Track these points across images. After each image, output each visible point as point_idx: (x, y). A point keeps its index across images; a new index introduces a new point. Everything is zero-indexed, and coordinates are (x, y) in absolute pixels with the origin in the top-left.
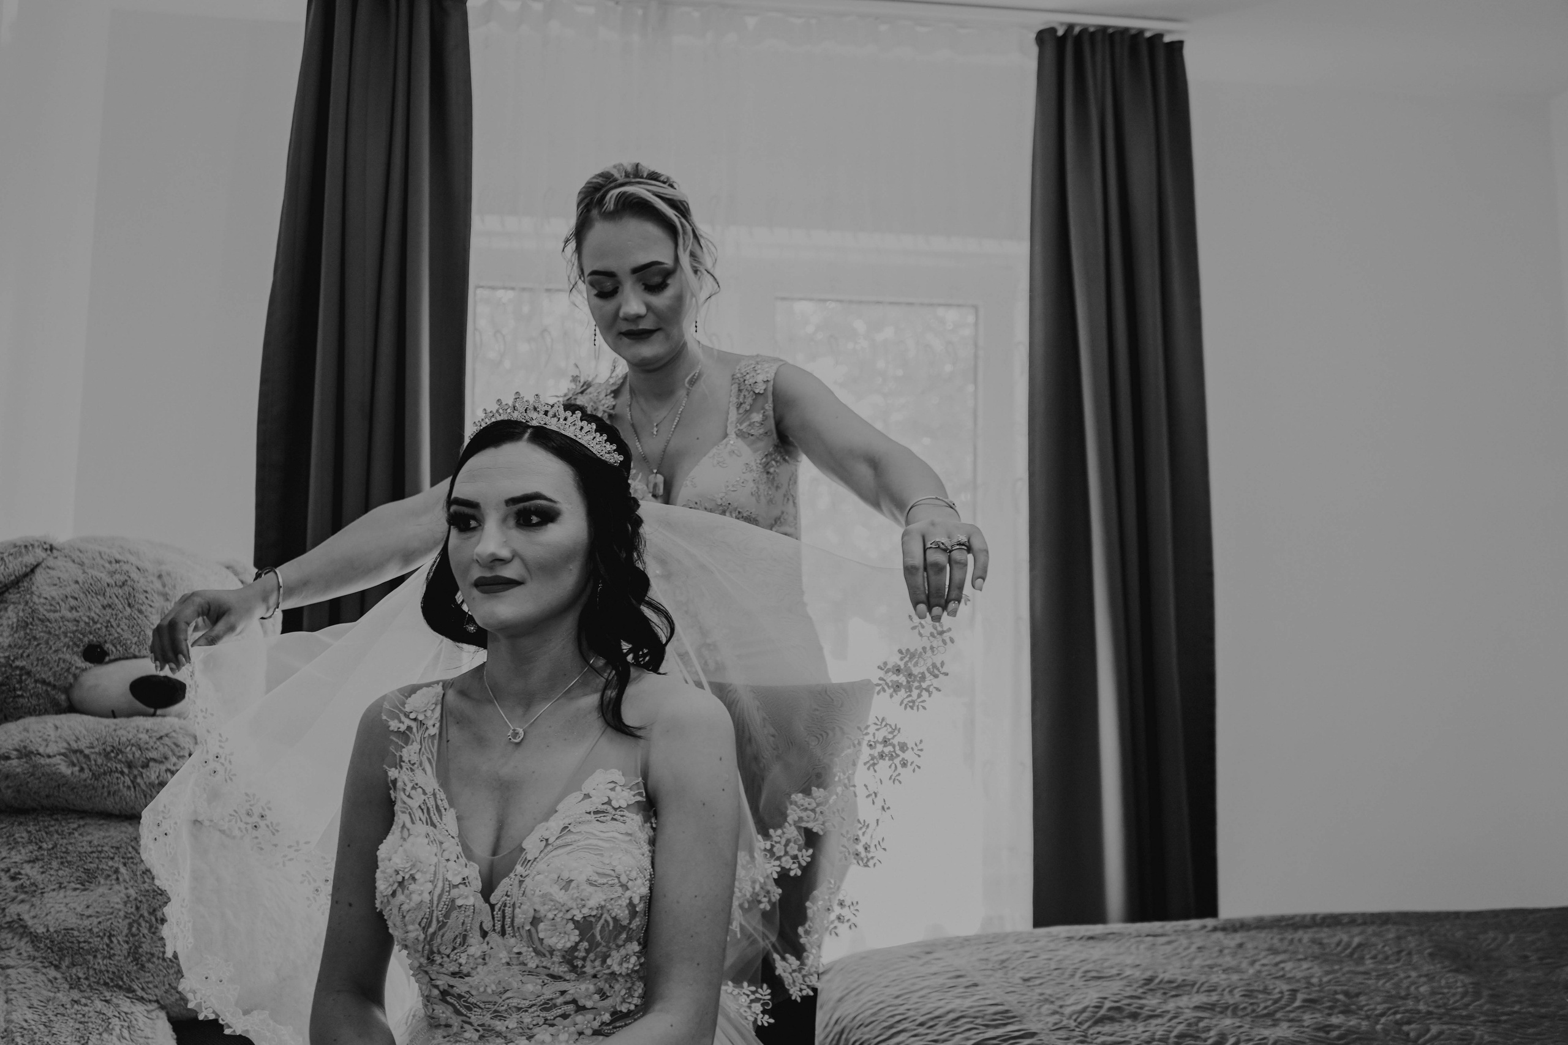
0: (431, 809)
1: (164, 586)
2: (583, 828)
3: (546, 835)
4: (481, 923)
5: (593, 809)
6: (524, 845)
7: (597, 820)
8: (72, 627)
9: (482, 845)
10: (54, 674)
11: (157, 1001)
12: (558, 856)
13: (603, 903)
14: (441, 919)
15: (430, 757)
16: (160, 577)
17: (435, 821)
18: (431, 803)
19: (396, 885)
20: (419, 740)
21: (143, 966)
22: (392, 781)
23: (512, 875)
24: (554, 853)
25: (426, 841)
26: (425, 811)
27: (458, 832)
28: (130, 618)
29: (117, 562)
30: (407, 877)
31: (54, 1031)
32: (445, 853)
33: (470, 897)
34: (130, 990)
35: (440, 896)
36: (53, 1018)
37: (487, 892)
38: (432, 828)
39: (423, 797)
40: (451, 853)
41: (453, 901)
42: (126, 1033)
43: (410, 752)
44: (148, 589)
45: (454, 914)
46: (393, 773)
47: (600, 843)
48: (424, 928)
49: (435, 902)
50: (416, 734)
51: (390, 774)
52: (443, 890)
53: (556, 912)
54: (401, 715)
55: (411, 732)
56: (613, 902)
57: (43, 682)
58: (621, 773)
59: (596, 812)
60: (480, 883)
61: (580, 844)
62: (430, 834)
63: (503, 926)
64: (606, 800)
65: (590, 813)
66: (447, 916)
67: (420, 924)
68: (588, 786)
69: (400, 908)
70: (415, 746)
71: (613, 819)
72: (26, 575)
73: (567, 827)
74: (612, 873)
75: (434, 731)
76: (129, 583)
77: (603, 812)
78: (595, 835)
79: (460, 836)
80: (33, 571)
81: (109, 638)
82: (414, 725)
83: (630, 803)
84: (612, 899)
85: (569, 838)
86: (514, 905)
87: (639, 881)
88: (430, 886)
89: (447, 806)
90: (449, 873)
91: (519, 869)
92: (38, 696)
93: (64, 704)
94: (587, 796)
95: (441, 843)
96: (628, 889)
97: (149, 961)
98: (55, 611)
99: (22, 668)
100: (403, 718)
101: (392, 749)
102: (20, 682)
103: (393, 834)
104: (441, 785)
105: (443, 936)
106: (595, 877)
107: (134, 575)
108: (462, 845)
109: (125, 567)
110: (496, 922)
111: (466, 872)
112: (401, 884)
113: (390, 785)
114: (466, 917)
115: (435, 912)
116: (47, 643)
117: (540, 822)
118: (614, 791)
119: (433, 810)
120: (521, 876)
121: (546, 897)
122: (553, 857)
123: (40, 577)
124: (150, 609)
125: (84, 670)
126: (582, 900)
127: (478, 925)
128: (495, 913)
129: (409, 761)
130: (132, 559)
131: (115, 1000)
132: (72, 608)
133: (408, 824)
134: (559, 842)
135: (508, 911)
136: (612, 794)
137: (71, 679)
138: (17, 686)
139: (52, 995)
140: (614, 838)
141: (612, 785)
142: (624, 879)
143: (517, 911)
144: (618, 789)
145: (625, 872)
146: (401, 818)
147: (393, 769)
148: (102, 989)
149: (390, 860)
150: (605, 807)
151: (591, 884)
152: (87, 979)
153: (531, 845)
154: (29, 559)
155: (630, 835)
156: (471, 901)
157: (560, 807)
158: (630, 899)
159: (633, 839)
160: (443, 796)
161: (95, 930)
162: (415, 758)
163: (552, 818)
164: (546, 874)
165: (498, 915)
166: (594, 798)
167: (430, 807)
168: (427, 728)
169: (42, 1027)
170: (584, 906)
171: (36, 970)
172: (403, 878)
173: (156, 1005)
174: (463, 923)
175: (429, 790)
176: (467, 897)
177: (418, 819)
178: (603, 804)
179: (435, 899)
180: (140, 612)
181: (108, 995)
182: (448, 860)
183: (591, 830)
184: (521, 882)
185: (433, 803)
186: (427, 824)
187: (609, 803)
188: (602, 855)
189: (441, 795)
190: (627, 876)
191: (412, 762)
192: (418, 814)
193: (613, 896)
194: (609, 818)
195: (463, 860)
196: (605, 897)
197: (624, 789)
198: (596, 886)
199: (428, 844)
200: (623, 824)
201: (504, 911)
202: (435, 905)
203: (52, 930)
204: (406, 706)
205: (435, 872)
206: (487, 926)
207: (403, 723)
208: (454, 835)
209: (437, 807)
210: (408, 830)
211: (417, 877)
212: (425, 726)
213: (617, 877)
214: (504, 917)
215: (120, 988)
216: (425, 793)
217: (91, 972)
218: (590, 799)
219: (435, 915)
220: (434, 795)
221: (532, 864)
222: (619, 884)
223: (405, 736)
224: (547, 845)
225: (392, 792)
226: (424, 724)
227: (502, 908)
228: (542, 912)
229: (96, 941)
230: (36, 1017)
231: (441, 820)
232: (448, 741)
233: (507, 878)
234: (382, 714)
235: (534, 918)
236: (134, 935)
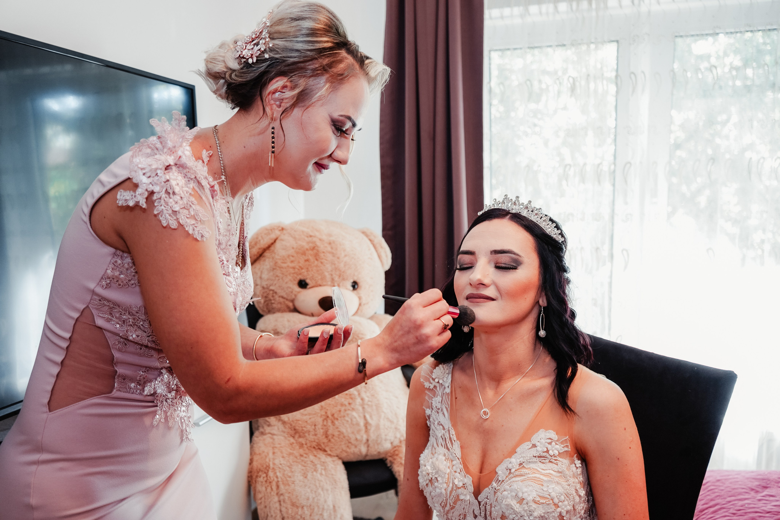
0: (447, 439)
1: (332, 248)
2: (532, 466)
3: (510, 466)
4: (473, 511)
5: (538, 454)
6: (497, 470)
7: (540, 462)
8: (292, 271)
9: (474, 466)
10: (286, 293)
11: (337, 456)
12: (516, 481)
13: (543, 515)
14: (451, 504)
15: (447, 407)
16: (330, 243)
17: (449, 447)
18: (447, 436)
19: (428, 481)
20: (440, 394)
21: (330, 441)
22: (428, 416)
23: (490, 487)
24: (514, 479)
25: (444, 458)
26: (444, 439)
27: (461, 456)
28: (317, 266)
29: (311, 236)
30: (433, 478)
31: (293, 470)
32: (454, 467)
33: (467, 496)
34: (325, 451)
35: (451, 492)
36: (292, 463)
37: (477, 493)
38: (447, 450)
39: (443, 431)
40: (457, 468)
41: (458, 496)
42: (323, 472)
43: (436, 401)
44: (325, 251)
45: (459, 503)
46: (428, 412)
47: (542, 477)
48: (443, 507)
49: (448, 495)
50: (439, 391)
51: (426, 412)
52: (452, 488)
53: (514, 516)
54: (430, 379)
55: (436, 389)
56: (549, 514)
57: (283, 297)
58: (555, 433)
59: (539, 457)
60: (473, 488)
61: (529, 476)
62: (446, 454)
63: (485, 515)
64: (545, 450)
65: (536, 457)
66: (455, 503)
67: (441, 504)
68: (535, 439)
69: (430, 494)
70: (439, 399)
71: (550, 462)
72: (272, 244)
73: (522, 464)
74: (549, 497)
75: (448, 390)
76: (316, 248)
77: (544, 457)
78: (539, 471)
79: (462, 458)
80: (275, 241)
81: (308, 277)
82: (437, 385)
83: (561, 451)
84: (548, 512)
85: (524, 471)
86: (491, 504)
87: (566, 503)
88: (445, 485)
89: (455, 439)
90: (456, 480)
91: (494, 484)
92: (280, 303)
93: (292, 307)
94: (534, 446)
95: (452, 461)
96: (558, 507)
97: (332, 438)
98: (285, 263)
99: (273, 290)
100: (432, 381)
101: (427, 398)
102: (273, 296)
103: (428, 449)
104: (453, 426)
105: (453, 513)
106: (538, 499)
107: (318, 243)
108: (463, 463)
109: (314, 239)
110: (481, 511)
111: (466, 480)
112: (431, 481)
113: (427, 418)
114: (465, 505)
115: (448, 500)
116: (282, 278)
117: (506, 458)
118: (551, 444)
119: (448, 440)
120: (495, 489)
121: (509, 506)
122: (513, 481)
123: (278, 245)
124: (326, 261)
125: (299, 292)
126: (530, 511)
127: (472, 511)
128: (481, 506)
129: (436, 407)
130: (317, 234)
131: (318, 456)
132: (292, 262)
133: (435, 445)
134: (517, 473)
135: (488, 507)
136: (549, 447)
137: (293, 297)
138: (272, 299)
139: (291, 451)
140: (550, 474)
141: (550, 441)
142: (556, 501)
143: (493, 509)
144: (553, 443)
145: (557, 497)
146: (432, 439)
147: (428, 409)
148: (313, 450)
149: (425, 466)
150: (545, 454)
151: (535, 502)
152: (306, 444)
153: (501, 471)
154: (273, 236)
155: (560, 472)
156: (468, 497)
157: (518, 450)
158: (560, 513)
159: (562, 475)
160: (454, 433)
161: (309, 422)
162: (439, 406)
163: (513, 456)
164: (509, 492)
165: (483, 508)
166: (538, 448)
167: (447, 438)
168: (445, 388)
169: (287, 468)
170: (531, 515)
171: (285, 437)
172: (432, 478)
173: (336, 458)
174: (464, 509)
175: (446, 427)
176: (465, 495)
177: (440, 444)
178: (543, 452)
179: (448, 493)
180: (322, 263)
181: (315, 452)
182: (455, 472)
183: (536, 468)
184: (495, 493)
185: (448, 436)
186: (445, 448)
187: (547, 451)
188: (542, 485)
189: (453, 432)
190: (558, 499)
191: (438, 408)
192: (440, 440)
193: (549, 511)
194: (547, 461)
195: (463, 473)
196: (544, 511)
197: (557, 443)
198: (539, 504)
199: (445, 460)
200: (556, 465)
201: (485, 507)
202: (448, 496)
203: (291, 420)
204: (433, 374)
205: (448, 477)
206: (477, 512)
207: (432, 384)
208: (459, 457)
209: (450, 438)
210: (435, 449)
211: (439, 479)
212: (444, 386)
213: (551, 499)
214: (486, 510)
215: (320, 449)
216: (444, 429)
217: (308, 442)
218: (536, 448)
219: (448, 501)
220: (449, 431)
221: (501, 483)
222: (553, 504)
223: (433, 391)
224: (510, 473)
225: (428, 422)
226: (443, 385)
227: (485, 505)
228: (507, 514)
229: (309, 427)
230: (285, 462)
231: (452, 446)
232: (456, 398)
233: (487, 488)
234: (421, 378)
235: (502, 515)
236: (325, 426)
